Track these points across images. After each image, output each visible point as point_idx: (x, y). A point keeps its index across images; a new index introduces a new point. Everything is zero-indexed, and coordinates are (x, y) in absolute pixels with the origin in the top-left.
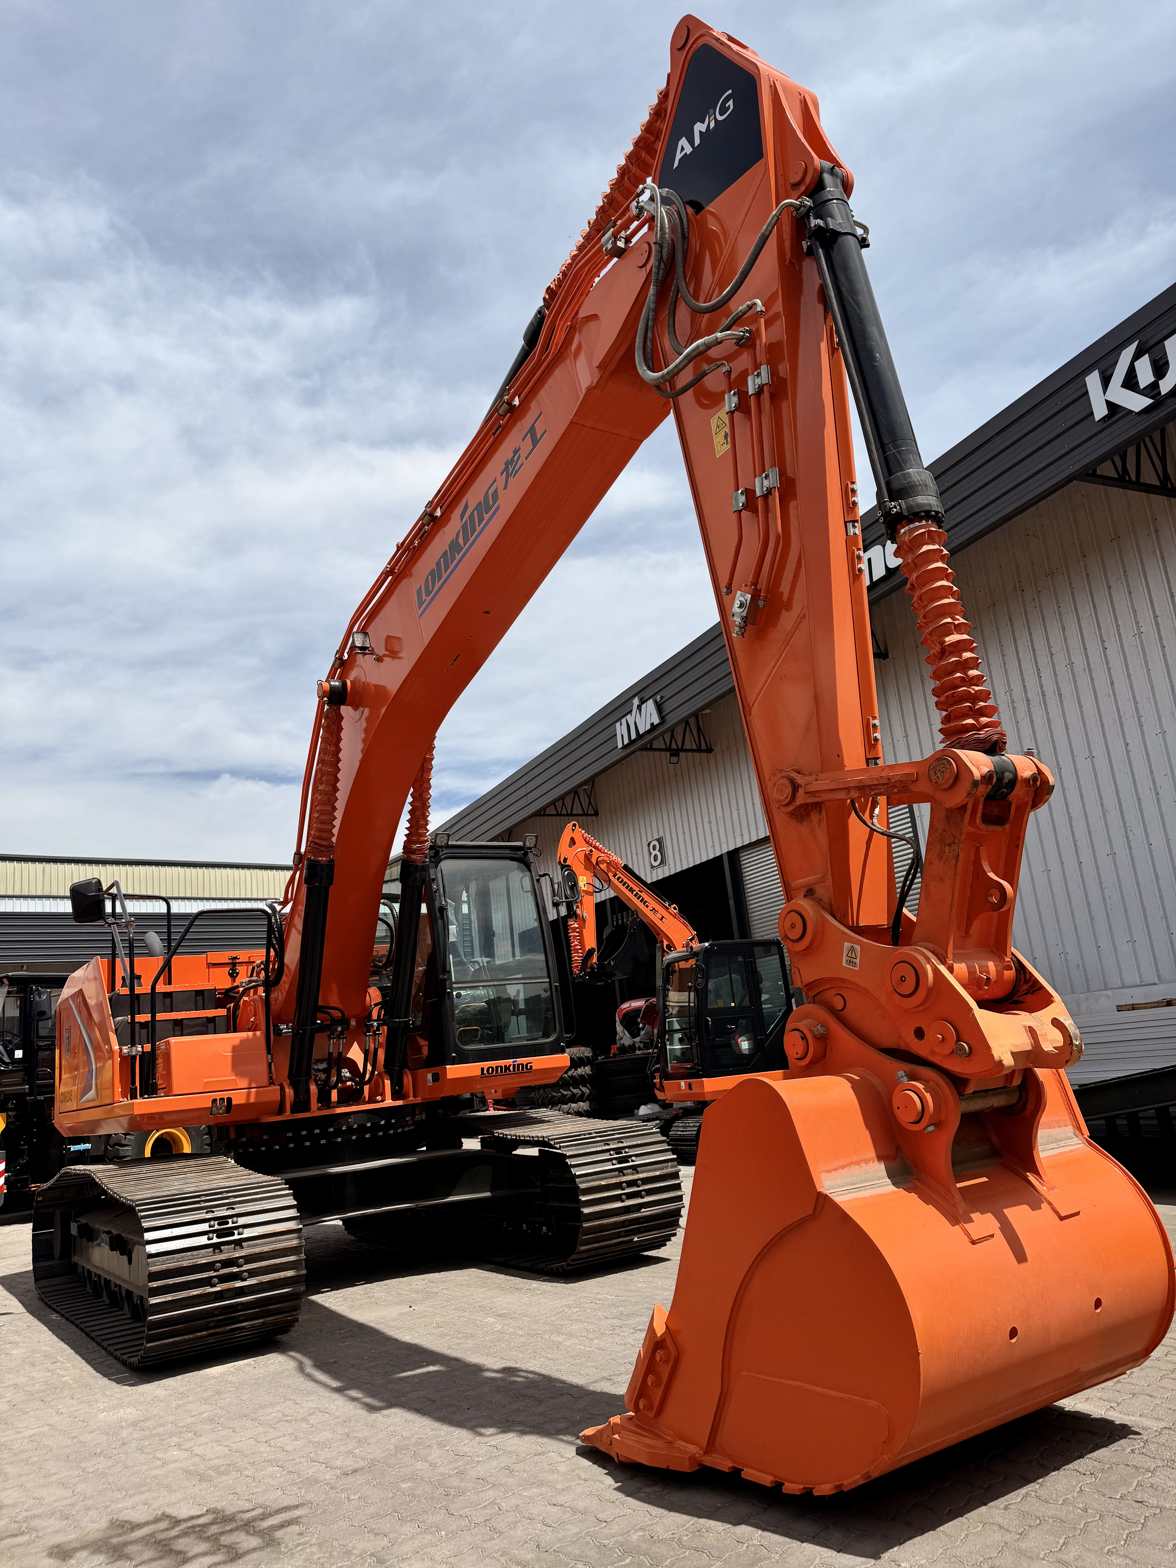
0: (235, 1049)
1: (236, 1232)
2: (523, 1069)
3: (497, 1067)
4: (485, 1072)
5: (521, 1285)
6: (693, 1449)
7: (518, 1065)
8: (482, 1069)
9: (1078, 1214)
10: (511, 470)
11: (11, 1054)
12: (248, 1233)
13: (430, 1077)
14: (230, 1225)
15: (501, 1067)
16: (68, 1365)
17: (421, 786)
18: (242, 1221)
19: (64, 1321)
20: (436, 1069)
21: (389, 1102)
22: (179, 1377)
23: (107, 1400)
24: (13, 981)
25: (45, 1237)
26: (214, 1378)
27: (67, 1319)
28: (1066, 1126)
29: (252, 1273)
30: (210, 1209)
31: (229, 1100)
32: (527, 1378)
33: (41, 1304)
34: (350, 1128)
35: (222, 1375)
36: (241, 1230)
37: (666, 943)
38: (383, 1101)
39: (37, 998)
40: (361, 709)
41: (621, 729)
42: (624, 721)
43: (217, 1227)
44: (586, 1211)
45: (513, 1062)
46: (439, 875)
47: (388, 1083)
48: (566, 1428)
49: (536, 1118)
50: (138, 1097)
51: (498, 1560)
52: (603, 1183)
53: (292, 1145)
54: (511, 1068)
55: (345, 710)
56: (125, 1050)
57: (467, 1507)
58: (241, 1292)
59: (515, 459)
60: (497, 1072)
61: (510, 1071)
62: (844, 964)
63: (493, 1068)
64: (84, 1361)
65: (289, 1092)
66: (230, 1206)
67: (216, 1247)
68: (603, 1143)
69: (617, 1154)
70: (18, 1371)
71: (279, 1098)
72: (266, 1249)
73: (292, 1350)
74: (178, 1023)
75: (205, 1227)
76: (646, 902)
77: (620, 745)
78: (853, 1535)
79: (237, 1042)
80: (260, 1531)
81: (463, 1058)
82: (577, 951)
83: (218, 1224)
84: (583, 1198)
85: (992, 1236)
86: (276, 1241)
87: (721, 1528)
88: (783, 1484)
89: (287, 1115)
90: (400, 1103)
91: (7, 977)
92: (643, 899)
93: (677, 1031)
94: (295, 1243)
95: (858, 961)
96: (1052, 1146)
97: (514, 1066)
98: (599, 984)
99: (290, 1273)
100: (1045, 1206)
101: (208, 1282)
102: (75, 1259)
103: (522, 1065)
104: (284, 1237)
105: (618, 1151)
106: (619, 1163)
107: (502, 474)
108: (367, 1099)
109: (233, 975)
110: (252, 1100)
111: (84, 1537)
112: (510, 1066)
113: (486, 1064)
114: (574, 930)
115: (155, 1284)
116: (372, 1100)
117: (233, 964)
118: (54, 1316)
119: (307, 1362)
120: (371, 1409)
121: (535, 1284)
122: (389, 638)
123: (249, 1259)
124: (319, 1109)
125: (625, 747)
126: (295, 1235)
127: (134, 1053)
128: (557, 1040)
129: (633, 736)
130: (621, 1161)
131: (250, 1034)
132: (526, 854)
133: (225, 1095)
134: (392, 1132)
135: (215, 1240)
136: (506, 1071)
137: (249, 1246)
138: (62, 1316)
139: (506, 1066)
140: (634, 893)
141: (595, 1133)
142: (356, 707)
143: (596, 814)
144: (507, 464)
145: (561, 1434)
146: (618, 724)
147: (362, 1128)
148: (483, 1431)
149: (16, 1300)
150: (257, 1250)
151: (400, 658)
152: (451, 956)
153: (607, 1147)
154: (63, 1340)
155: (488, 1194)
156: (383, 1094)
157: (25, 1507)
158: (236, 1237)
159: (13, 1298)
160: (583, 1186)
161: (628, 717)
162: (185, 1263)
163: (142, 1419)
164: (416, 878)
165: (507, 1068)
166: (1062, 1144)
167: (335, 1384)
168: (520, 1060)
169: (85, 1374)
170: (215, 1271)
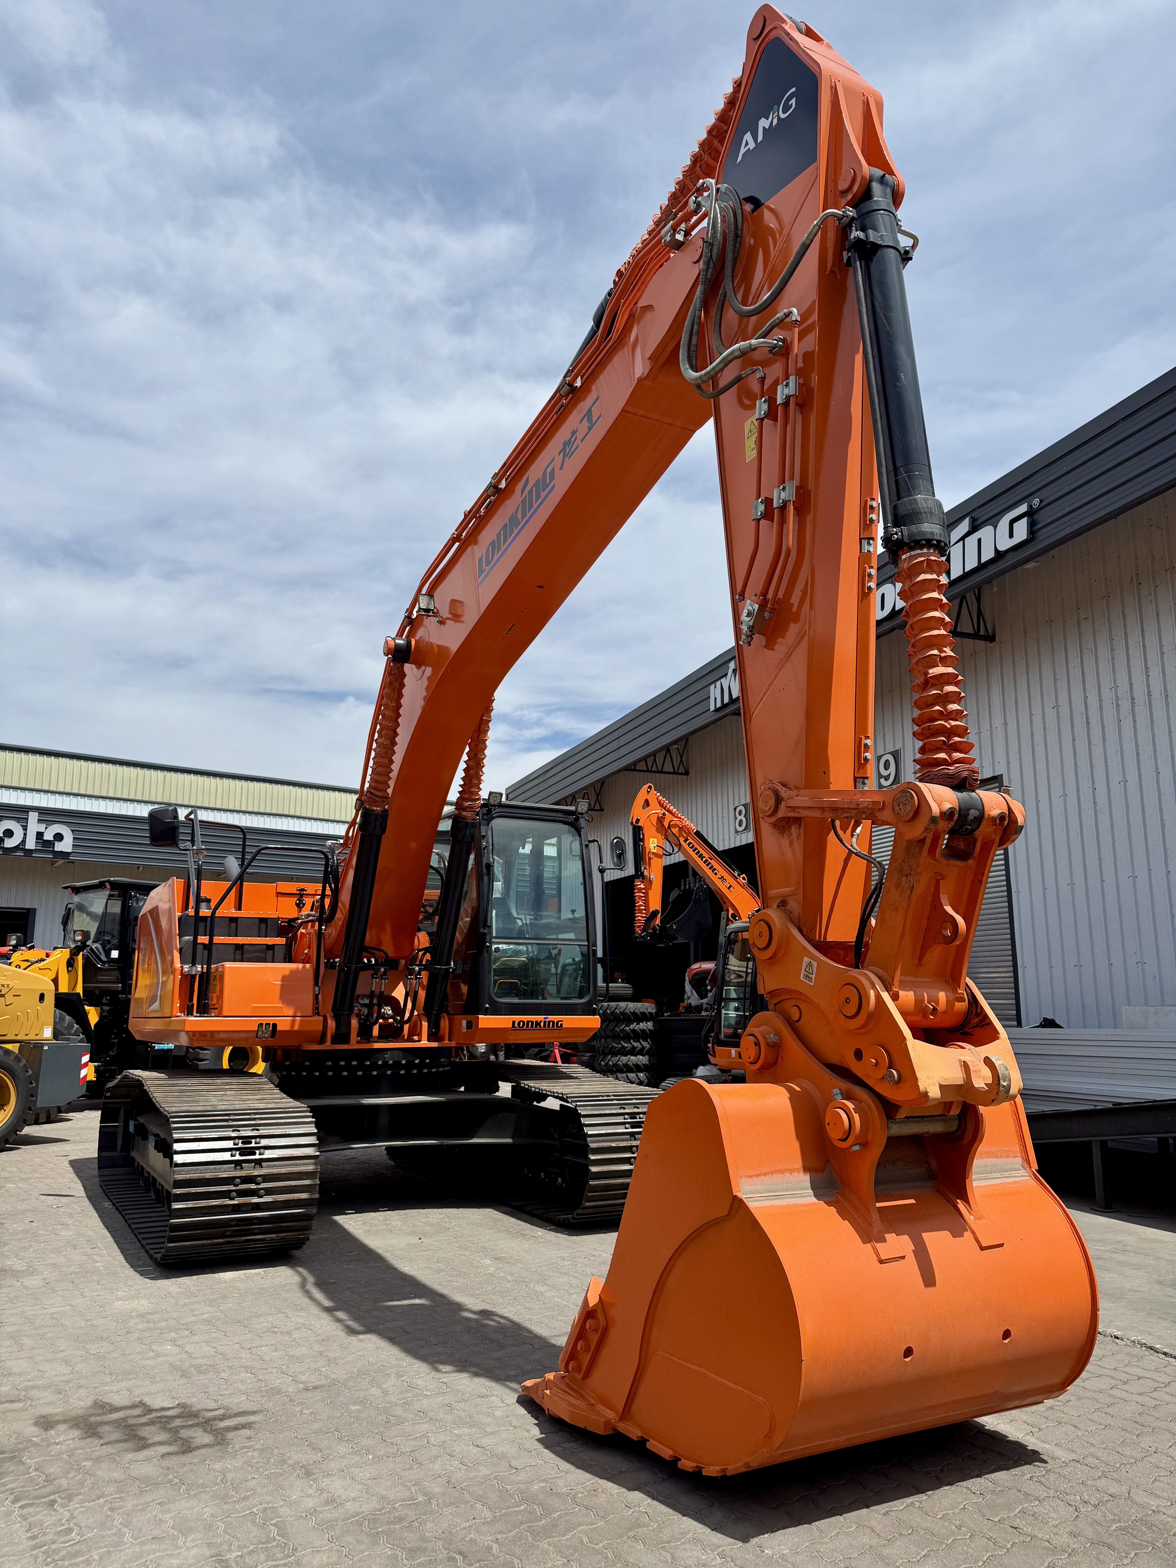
0: (284, 979)
1: (257, 1152)
2: (553, 1026)
3: (528, 1022)
4: (516, 1025)
5: (528, 1231)
6: (610, 1414)
7: (549, 1022)
8: (514, 1022)
9: (1002, 1245)
10: (567, 450)
11: (108, 954)
12: (268, 1154)
13: (464, 1023)
14: (253, 1145)
15: (532, 1022)
16: (105, 1252)
17: (477, 746)
18: (264, 1142)
19: (114, 1210)
20: (471, 1017)
21: (424, 1043)
22: (195, 1277)
23: (126, 1290)
24: (114, 886)
25: (111, 1130)
26: (225, 1282)
27: (117, 1209)
28: (1015, 1157)
29: (269, 1192)
30: (236, 1128)
31: (275, 1025)
32: (499, 1323)
33: (100, 1190)
34: (385, 1063)
35: (234, 1280)
36: (262, 1150)
37: (731, 912)
38: (419, 1041)
39: (135, 904)
40: (423, 668)
41: (714, 692)
42: (718, 683)
43: (240, 1145)
44: (594, 1169)
45: (545, 1018)
46: (490, 833)
47: (425, 1024)
48: (516, 1376)
49: (565, 1073)
50: (195, 1014)
51: (409, 1489)
52: (613, 1145)
53: (330, 1074)
54: (542, 1024)
55: (408, 668)
56: (186, 968)
57: (400, 1436)
58: (257, 1207)
59: (572, 440)
60: (528, 1026)
61: (540, 1026)
62: (802, 978)
63: (524, 1022)
64: (119, 1250)
65: (331, 1023)
66: (255, 1127)
67: (238, 1164)
68: (619, 1107)
69: (631, 1118)
70: (61, 1252)
71: (321, 1029)
72: (283, 1170)
73: (301, 1266)
74: (239, 947)
75: (229, 1144)
76: (715, 869)
77: (712, 708)
78: (733, 1517)
79: (287, 973)
80: (216, 1430)
81: (496, 1010)
82: (641, 911)
83: (242, 1143)
84: (592, 1157)
85: (903, 1257)
86: (293, 1165)
87: (616, 1491)
88: (680, 1460)
89: (328, 1045)
90: (435, 1044)
91: (109, 881)
92: (712, 866)
93: (734, 1000)
94: (311, 1168)
95: (813, 976)
96: (995, 1175)
97: (545, 1022)
98: (660, 945)
99: (304, 1196)
100: (968, 1234)
101: (226, 1195)
102: (134, 1154)
103: (553, 1022)
104: (302, 1162)
105: (633, 1115)
106: (632, 1127)
107: (560, 453)
108: (406, 1038)
109: (300, 905)
110: (296, 1028)
111: (70, 1411)
112: (541, 1022)
113: (518, 1018)
114: (640, 890)
115: (178, 1191)
116: (410, 1040)
117: (301, 895)
118: (107, 1204)
119: (311, 1279)
120: (351, 1331)
121: (540, 1232)
122: (453, 601)
123: (267, 1178)
124: (358, 1042)
125: (717, 710)
126: (312, 1161)
127: (194, 973)
128: (590, 1003)
129: (726, 700)
130: (634, 1126)
131: (300, 966)
132: (577, 819)
133: (271, 1020)
134: (426, 1071)
135: (238, 1157)
136: (536, 1027)
137: (268, 1167)
138: (114, 1204)
139: (537, 1022)
140: (704, 859)
141: (613, 1095)
142: (419, 665)
143: (687, 773)
144: (565, 444)
145: (509, 1381)
146: (712, 687)
147: (397, 1065)
148: (441, 1367)
149: (80, 1184)
150: (275, 1171)
151: (462, 622)
152: (494, 912)
153: (622, 1111)
154: (107, 1228)
155: (509, 1141)
156: (419, 1035)
157: (29, 1377)
158: (257, 1157)
159: (79, 1181)
160: (593, 1145)
161: (723, 680)
162: (208, 1175)
163: (150, 1311)
164: (465, 834)
165: (538, 1024)
166: (1006, 1174)
167: (327, 1303)
168: (551, 1018)
169: (116, 1262)
170: (235, 1185)
